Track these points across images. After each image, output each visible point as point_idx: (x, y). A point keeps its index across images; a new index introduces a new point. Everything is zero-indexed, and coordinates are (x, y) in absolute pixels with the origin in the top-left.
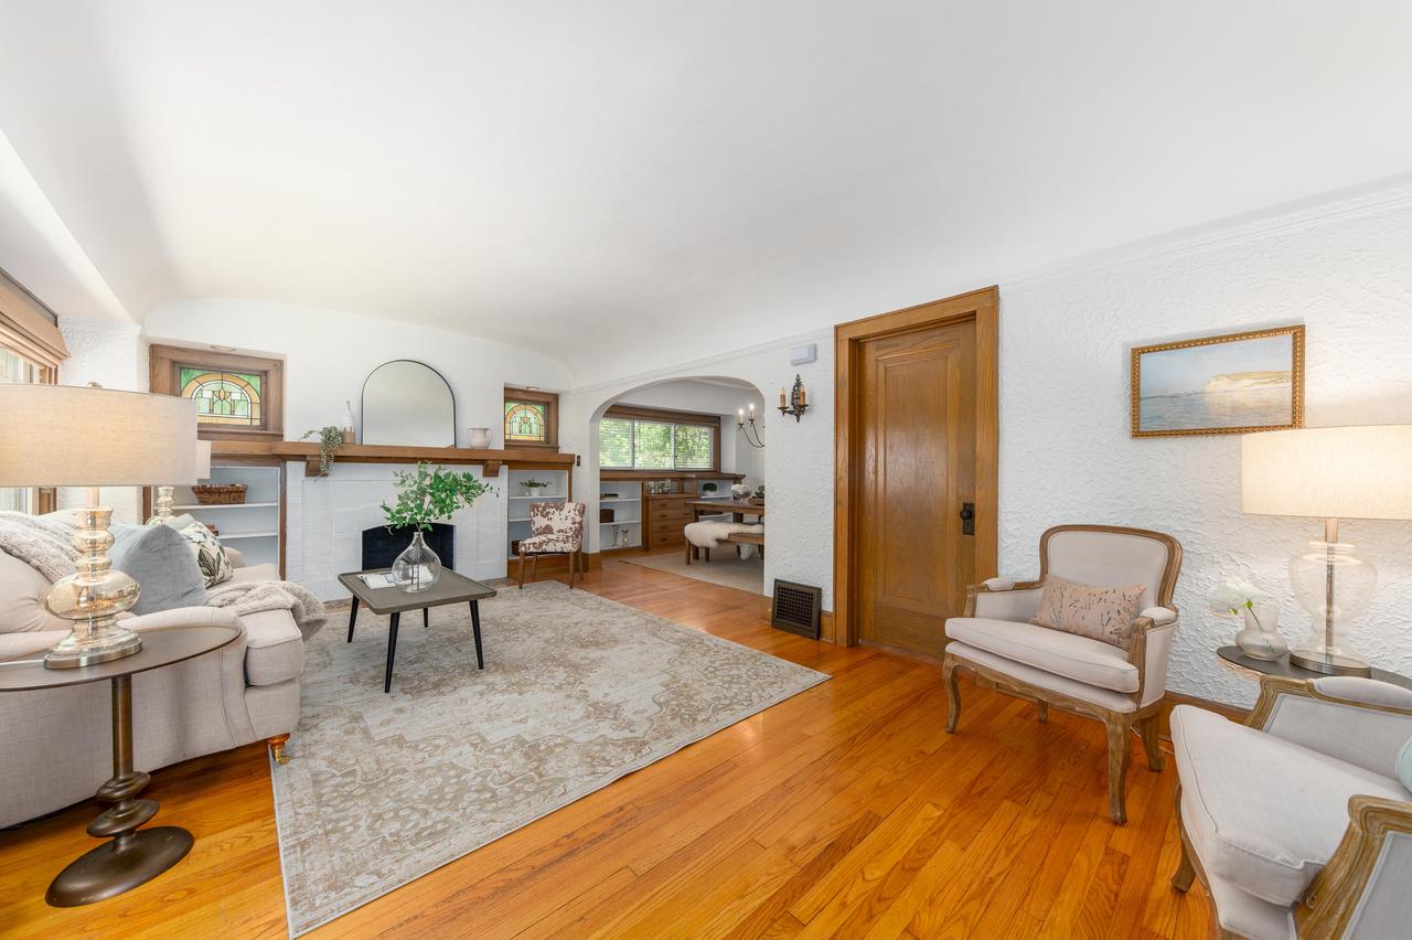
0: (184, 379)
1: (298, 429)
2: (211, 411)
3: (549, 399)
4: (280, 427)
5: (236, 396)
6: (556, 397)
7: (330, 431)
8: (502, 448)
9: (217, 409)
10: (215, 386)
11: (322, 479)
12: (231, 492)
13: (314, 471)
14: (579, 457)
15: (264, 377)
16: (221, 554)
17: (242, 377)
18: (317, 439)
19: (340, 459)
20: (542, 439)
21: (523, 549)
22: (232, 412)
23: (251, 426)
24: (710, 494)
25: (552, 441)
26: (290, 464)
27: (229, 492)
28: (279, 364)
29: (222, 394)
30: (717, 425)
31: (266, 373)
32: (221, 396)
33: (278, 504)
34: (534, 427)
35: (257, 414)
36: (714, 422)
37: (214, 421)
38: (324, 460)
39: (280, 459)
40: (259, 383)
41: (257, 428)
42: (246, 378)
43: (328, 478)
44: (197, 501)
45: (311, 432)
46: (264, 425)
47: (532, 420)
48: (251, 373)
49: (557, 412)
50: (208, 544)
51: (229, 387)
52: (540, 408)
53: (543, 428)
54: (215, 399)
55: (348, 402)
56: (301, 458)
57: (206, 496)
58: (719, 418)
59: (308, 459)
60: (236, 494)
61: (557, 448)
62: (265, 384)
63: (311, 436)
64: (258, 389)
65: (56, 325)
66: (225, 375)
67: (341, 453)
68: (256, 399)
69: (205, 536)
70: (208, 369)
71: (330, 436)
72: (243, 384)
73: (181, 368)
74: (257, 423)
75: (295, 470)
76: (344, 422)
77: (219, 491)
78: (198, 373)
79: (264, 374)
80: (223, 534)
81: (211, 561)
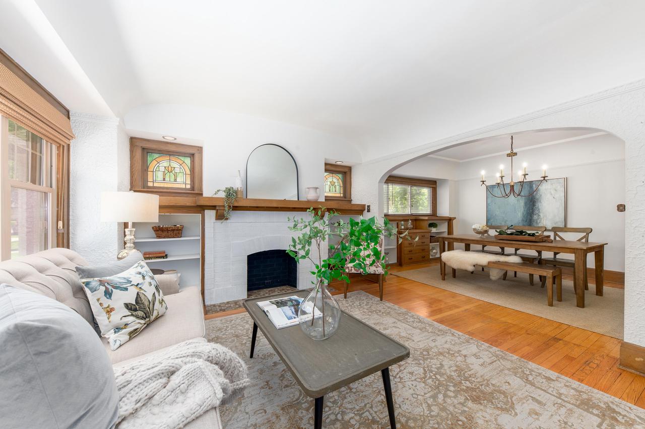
0: (149, 159)
1: (211, 189)
2: (164, 179)
3: (346, 170)
4: (201, 189)
5: (177, 170)
6: (350, 168)
7: (230, 190)
8: (324, 201)
9: (167, 179)
10: (166, 164)
11: (225, 221)
12: (174, 230)
13: (220, 217)
14: (369, 206)
15: (192, 158)
16: (157, 294)
17: (180, 157)
18: (222, 195)
19: (236, 208)
20: (342, 195)
21: (347, 270)
22: (175, 180)
23: (185, 189)
24: (434, 230)
25: (348, 196)
26: (207, 212)
27: (173, 230)
28: (200, 149)
29: (170, 168)
30: (434, 186)
31: (193, 155)
32: (169, 170)
33: (200, 238)
34: (338, 187)
35: (189, 181)
36: (432, 184)
37: (166, 185)
38: (227, 209)
39: (201, 209)
40: (189, 162)
41: (188, 189)
42: (182, 158)
43: (228, 221)
44: (155, 236)
45: (218, 191)
46: (193, 188)
47: (336, 184)
48: (184, 155)
49: (351, 179)
50: (145, 287)
51: (174, 164)
52: (340, 176)
53: (342, 188)
54: (166, 172)
55: (239, 171)
56: (213, 207)
57: (160, 232)
58: (435, 182)
59: (217, 208)
60: (176, 232)
61: (350, 201)
62: (193, 162)
63: (219, 193)
64: (189, 165)
65: (69, 118)
66: (171, 157)
67: (236, 204)
68: (188, 172)
69: (144, 277)
70: (162, 152)
71: (230, 193)
72: (181, 162)
73: (147, 153)
74: (188, 186)
75: (210, 215)
76: (238, 184)
77: (167, 230)
78: (156, 156)
79: (192, 156)
80: (171, 256)
81: (146, 303)
